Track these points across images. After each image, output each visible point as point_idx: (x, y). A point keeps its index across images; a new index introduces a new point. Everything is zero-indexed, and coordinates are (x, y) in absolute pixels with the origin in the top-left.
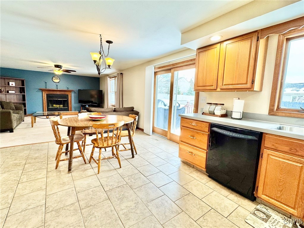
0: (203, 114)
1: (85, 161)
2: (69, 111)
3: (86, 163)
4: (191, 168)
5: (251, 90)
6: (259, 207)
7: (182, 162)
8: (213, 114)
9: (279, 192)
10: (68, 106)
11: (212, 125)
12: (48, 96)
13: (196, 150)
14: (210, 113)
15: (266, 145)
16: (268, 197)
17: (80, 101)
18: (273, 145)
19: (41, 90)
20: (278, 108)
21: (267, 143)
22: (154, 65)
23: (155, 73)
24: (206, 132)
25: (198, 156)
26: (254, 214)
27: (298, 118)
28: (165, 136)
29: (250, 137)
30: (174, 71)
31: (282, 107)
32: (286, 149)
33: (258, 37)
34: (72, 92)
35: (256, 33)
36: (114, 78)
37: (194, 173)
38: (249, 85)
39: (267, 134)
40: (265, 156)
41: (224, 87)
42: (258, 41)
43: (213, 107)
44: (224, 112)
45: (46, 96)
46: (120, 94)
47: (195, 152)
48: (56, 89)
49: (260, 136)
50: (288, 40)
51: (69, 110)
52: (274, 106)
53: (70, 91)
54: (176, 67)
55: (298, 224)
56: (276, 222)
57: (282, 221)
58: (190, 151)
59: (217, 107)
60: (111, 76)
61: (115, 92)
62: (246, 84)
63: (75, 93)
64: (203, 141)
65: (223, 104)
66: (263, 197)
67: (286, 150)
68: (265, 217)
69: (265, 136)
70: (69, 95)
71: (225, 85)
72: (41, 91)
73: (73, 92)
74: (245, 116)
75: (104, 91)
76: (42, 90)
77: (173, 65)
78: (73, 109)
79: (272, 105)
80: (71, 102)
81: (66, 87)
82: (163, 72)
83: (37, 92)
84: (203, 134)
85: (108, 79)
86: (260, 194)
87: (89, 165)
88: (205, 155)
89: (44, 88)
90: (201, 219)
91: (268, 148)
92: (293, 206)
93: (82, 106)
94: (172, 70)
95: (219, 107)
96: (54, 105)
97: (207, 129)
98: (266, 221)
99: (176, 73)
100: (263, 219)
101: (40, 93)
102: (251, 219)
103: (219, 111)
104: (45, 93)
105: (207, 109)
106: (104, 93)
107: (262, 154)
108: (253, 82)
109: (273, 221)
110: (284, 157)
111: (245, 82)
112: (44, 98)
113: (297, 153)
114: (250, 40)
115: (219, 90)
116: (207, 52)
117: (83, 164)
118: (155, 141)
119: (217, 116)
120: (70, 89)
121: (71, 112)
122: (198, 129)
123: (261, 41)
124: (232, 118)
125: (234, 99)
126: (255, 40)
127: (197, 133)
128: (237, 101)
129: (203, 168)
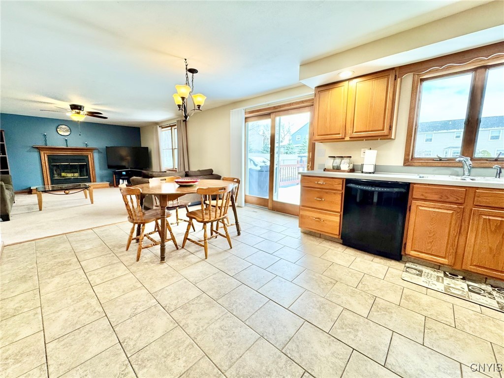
0: (324, 171)
1: (176, 245)
2: (91, 182)
3: (177, 249)
4: (317, 239)
5: (388, 137)
6: (407, 265)
7: (302, 234)
8: (338, 169)
9: (430, 244)
10: (88, 174)
11: (348, 181)
12: (51, 159)
13: (326, 214)
14: (333, 169)
15: (414, 197)
16: (418, 251)
17: (110, 167)
18: (422, 195)
19: (37, 148)
20: (412, 158)
21: (416, 193)
22: (244, 108)
23: (246, 118)
24: (339, 190)
25: (330, 221)
26: (406, 271)
29: (396, 190)
30: (276, 116)
31: (416, 156)
32: (436, 197)
33: (396, 76)
34: (95, 151)
35: (394, 71)
36: (170, 128)
37: (324, 242)
38: (386, 132)
39: (415, 184)
40: (413, 208)
41: (355, 135)
42: (395, 80)
43: (338, 161)
44: (351, 167)
45: (46, 159)
46: (184, 151)
47: (322, 216)
48: (65, 147)
49: (407, 186)
50: (422, 80)
51: (92, 180)
52: (409, 155)
53: (91, 150)
54: (279, 111)
55: (448, 273)
56: (429, 276)
57: (432, 272)
58: (316, 217)
59: (343, 161)
60: (164, 124)
61: (172, 149)
62: (383, 130)
63: (99, 152)
64: (336, 202)
65: (351, 157)
66: (413, 253)
67: (436, 199)
68: (418, 273)
69: (413, 187)
70: (89, 156)
71: (356, 132)
72: (36, 150)
73: (97, 151)
74: (377, 169)
75: (152, 147)
76: (39, 149)
77: (275, 108)
78: (98, 179)
79: (407, 154)
80: (93, 167)
81: (83, 143)
82: (256, 118)
83: (28, 151)
84: (335, 193)
85: (159, 129)
86: (410, 251)
88: (339, 218)
89: (41, 144)
90: (360, 285)
91: (417, 199)
92: (444, 256)
93: (115, 173)
94: (272, 116)
95: (346, 160)
96: (63, 174)
97: (340, 187)
98: (421, 276)
99: (277, 119)
100: (417, 275)
101: (36, 154)
102: (406, 276)
103: (345, 166)
104: (44, 153)
105: (330, 164)
106: (151, 152)
107: (410, 207)
108: (390, 128)
109: (426, 275)
110: (432, 206)
111: (382, 129)
112: (43, 161)
113: (447, 200)
114: (386, 79)
115: (347, 138)
117: (175, 251)
118: (254, 213)
119: (344, 171)
120: (90, 146)
121: (95, 183)
122: (328, 187)
123: (399, 80)
124: (362, 172)
125: (362, 149)
126: (392, 78)
127: (327, 193)
128: (368, 151)
129: (336, 235)
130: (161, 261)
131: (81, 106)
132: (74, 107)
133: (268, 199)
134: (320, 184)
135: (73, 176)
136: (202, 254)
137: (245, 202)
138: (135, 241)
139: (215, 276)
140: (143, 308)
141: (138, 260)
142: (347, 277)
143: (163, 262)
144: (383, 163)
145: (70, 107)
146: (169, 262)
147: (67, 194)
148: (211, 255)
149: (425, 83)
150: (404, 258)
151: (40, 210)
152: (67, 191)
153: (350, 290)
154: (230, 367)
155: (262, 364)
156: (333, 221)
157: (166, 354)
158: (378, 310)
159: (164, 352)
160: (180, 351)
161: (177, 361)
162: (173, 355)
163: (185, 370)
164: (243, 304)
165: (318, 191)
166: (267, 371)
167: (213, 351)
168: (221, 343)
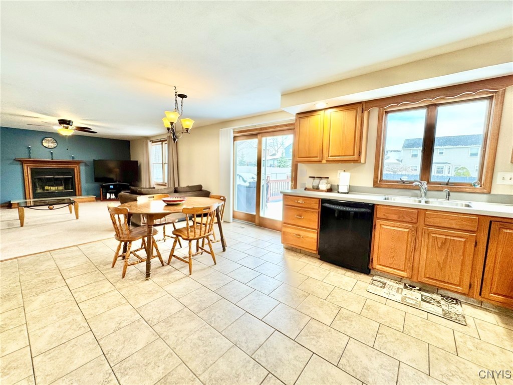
0: (305, 190)
1: (162, 262)
2: (76, 195)
3: (163, 265)
4: (298, 254)
5: (359, 162)
6: (375, 278)
7: (285, 249)
8: (317, 189)
9: (392, 259)
10: (73, 187)
11: (324, 201)
12: (34, 172)
13: (305, 231)
14: (313, 188)
15: (378, 216)
16: (383, 265)
17: (97, 180)
18: (384, 215)
19: (20, 160)
20: (381, 180)
21: (379, 213)
22: (233, 128)
23: (234, 137)
24: (316, 209)
25: (308, 237)
26: (372, 284)
27: (399, 188)
28: (251, 222)
29: (363, 210)
30: (262, 137)
31: (384, 178)
32: (395, 217)
33: (363, 109)
34: (81, 164)
35: (361, 105)
36: (161, 143)
37: (304, 258)
38: (356, 157)
39: (378, 205)
40: (378, 227)
41: (331, 158)
42: (362, 112)
43: (317, 181)
44: (329, 187)
45: (29, 172)
46: (174, 166)
47: (302, 233)
48: (50, 160)
49: (372, 207)
50: (387, 112)
51: (77, 193)
52: (377, 178)
53: (78, 163)
54: (265, 132)
55: (407, 285)
56: (392, 287)
57: (394, 284)
58: (296, 233)
59: (321, 181)
60: (154, 139)
61: (163, 164)
62: (354, 155)
63: (86, 165)
64: (313, 220)
65: (328, 178)
66: (378, 267)
67: (396, 219)
68: (382, 285)
69: (377, 208)
70: (75, 169)
71: (331, 156)
72: (19, 163)
73: (83, 164)
74: (351, 190)
75: (141, 160)
76: (22, 162)
77: (261, 129)
78: (83, 192)
79: (376, 177)
80: (79, 181)
81: (70, 156)
82: (245, 137)
83: (11, 164)
84: (312, 212)
85: (150, 143)
86: (376, 265)
87: (169, 267)
88: (316, 235)
89: (24, 156)
91: (380, 219)
92: (403, 269)
93: (103, 187)
94: (259, 136)
95: (324, 181)
96: (47, 188)
97: (317, 206)
98: (384, 287)
99: (264, 139)
100: (381, 287)
101: (18, 167)
102: (372, 288)
103: (323, 186)
104: (27, 166)
105: (310, 183)
106: (140, 165)
107: (375, 225)
108: (360, 154)
109: (389, 286)
110: (393, 225)
111: (352, 154)
112: (26, 174)
113: (404, 220)
114: (355, 111)
115: (324, 161)
116: (309, 119)
117: (160, 267)
118: (241, 229)
119: (322, 191)
120: (76, 159)
121: (80, 197)
122: (306, 206)
123: (366, 113)
124: (338, 192)
125: (339, 171)
126: (359, 111)
127: (305, 211)
128: (342, 173)
129: (314, 250)
130: (146, 277)
131: (70, 121)
132: (62, 122)
133: (255, 215)
134: (299, 203)
135: (58, 190)
136: (186, 271)
137: (233, 217)
138: (121, 258)
139: (198, 291)
140: (127, 323)
141: (123, 277)
142: (319, 290)
143: (148, 278)
144: (355, 184)
145: (58, 122)
146: (154, 278)
147: (51, 209)
148: (196, 271)
149: (389, 115)
150: (372, 272)
151: (22, 226)
152: (51, 207)
153: (319, 302)
154: (204, 371)
155: (232, 368)
156: (311, 237)
157: (147, 363)
158: (341, 318)
159: (145, 361)
160: (159, 360)
161: (157, 368)
162: (153, 364)
163: (164, 376)
164: (221, 316)
165: (298, 210)
166: (236, 373)
167: (190, 358)
168: (198, 352)
